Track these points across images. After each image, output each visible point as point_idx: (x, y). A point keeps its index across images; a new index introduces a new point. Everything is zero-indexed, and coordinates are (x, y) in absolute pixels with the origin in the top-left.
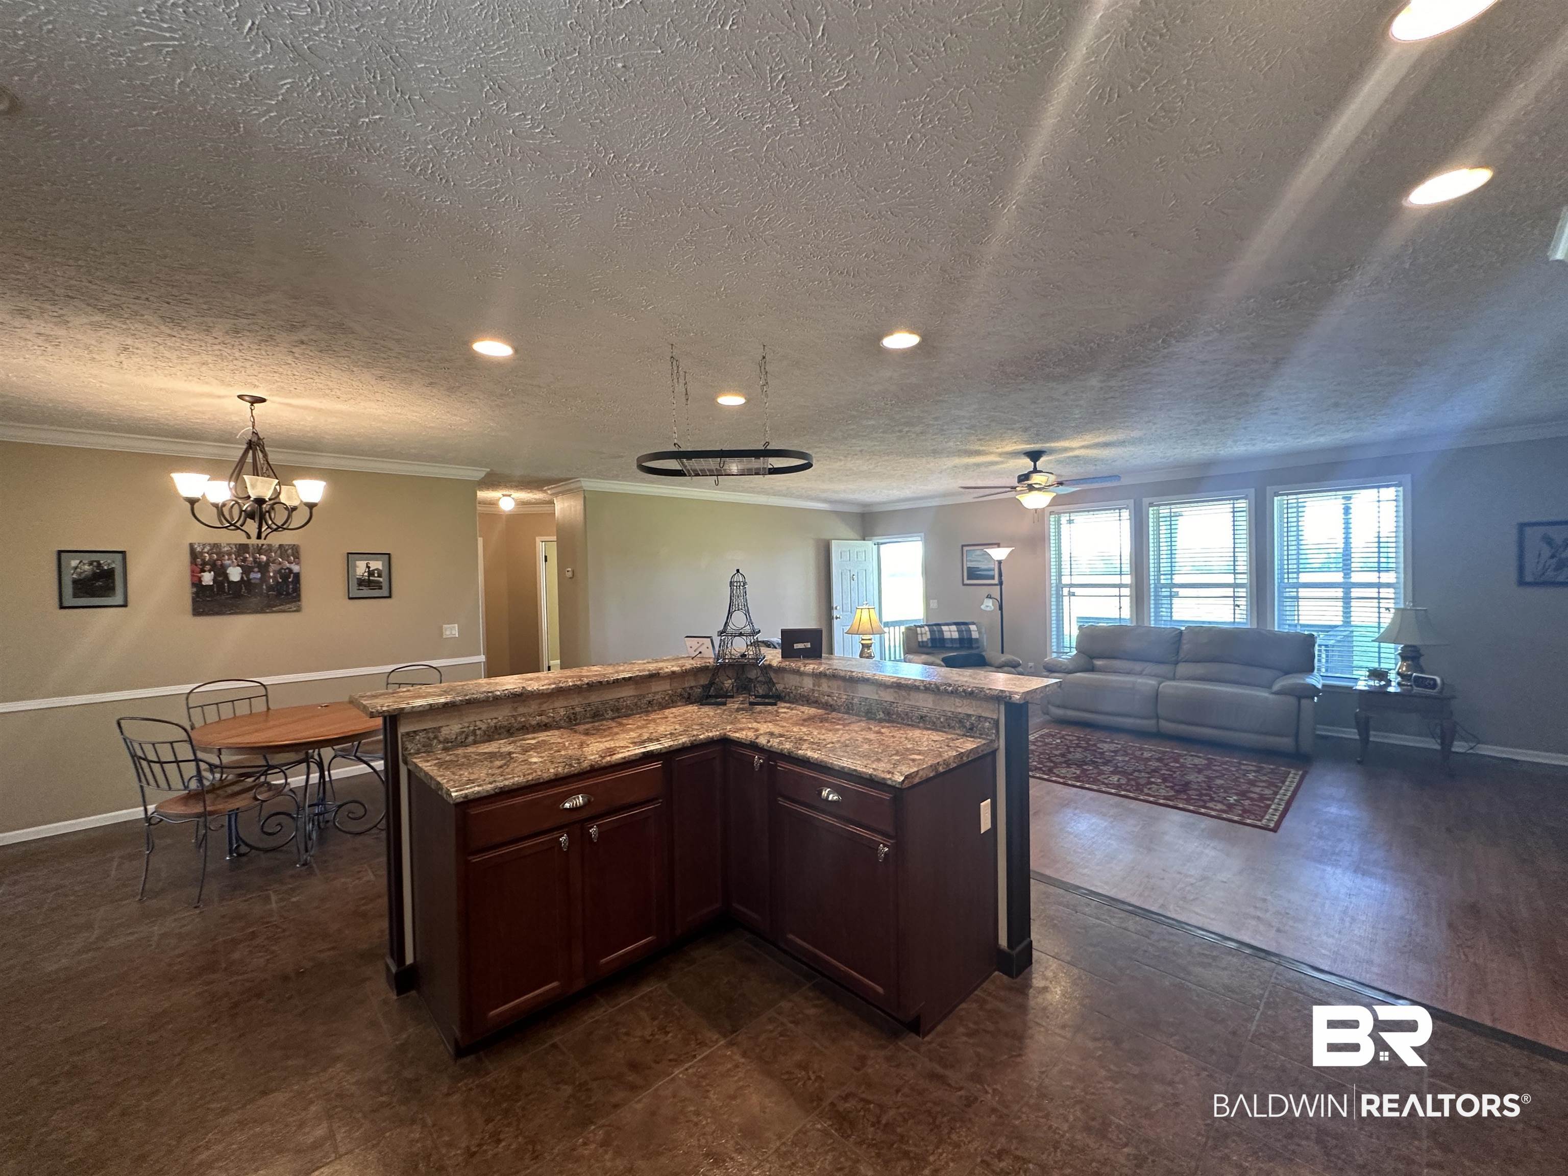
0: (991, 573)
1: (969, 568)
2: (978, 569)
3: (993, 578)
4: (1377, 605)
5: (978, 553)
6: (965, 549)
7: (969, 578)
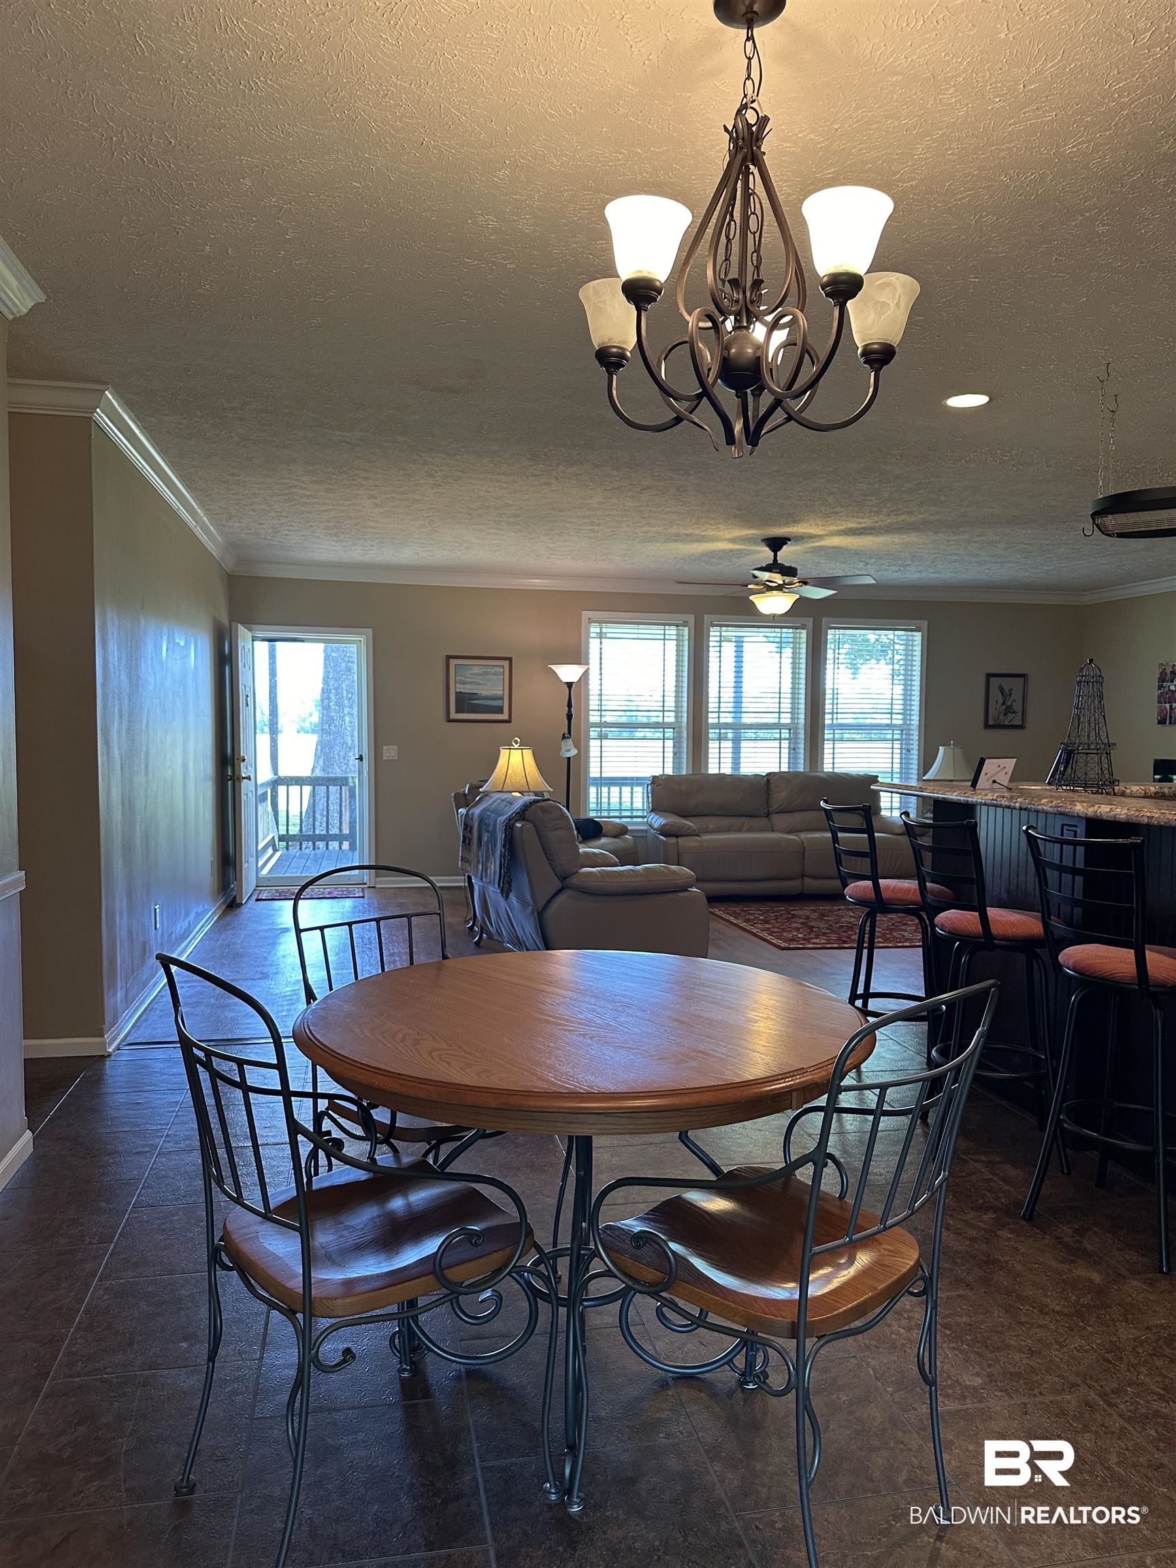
0: (497, 703)
1: (458, 694)
2: (473, 696)
3: (500, 710)
4: (890, 746)
5: (476, 670)
6: (453, 662)
7: (457, 712)
